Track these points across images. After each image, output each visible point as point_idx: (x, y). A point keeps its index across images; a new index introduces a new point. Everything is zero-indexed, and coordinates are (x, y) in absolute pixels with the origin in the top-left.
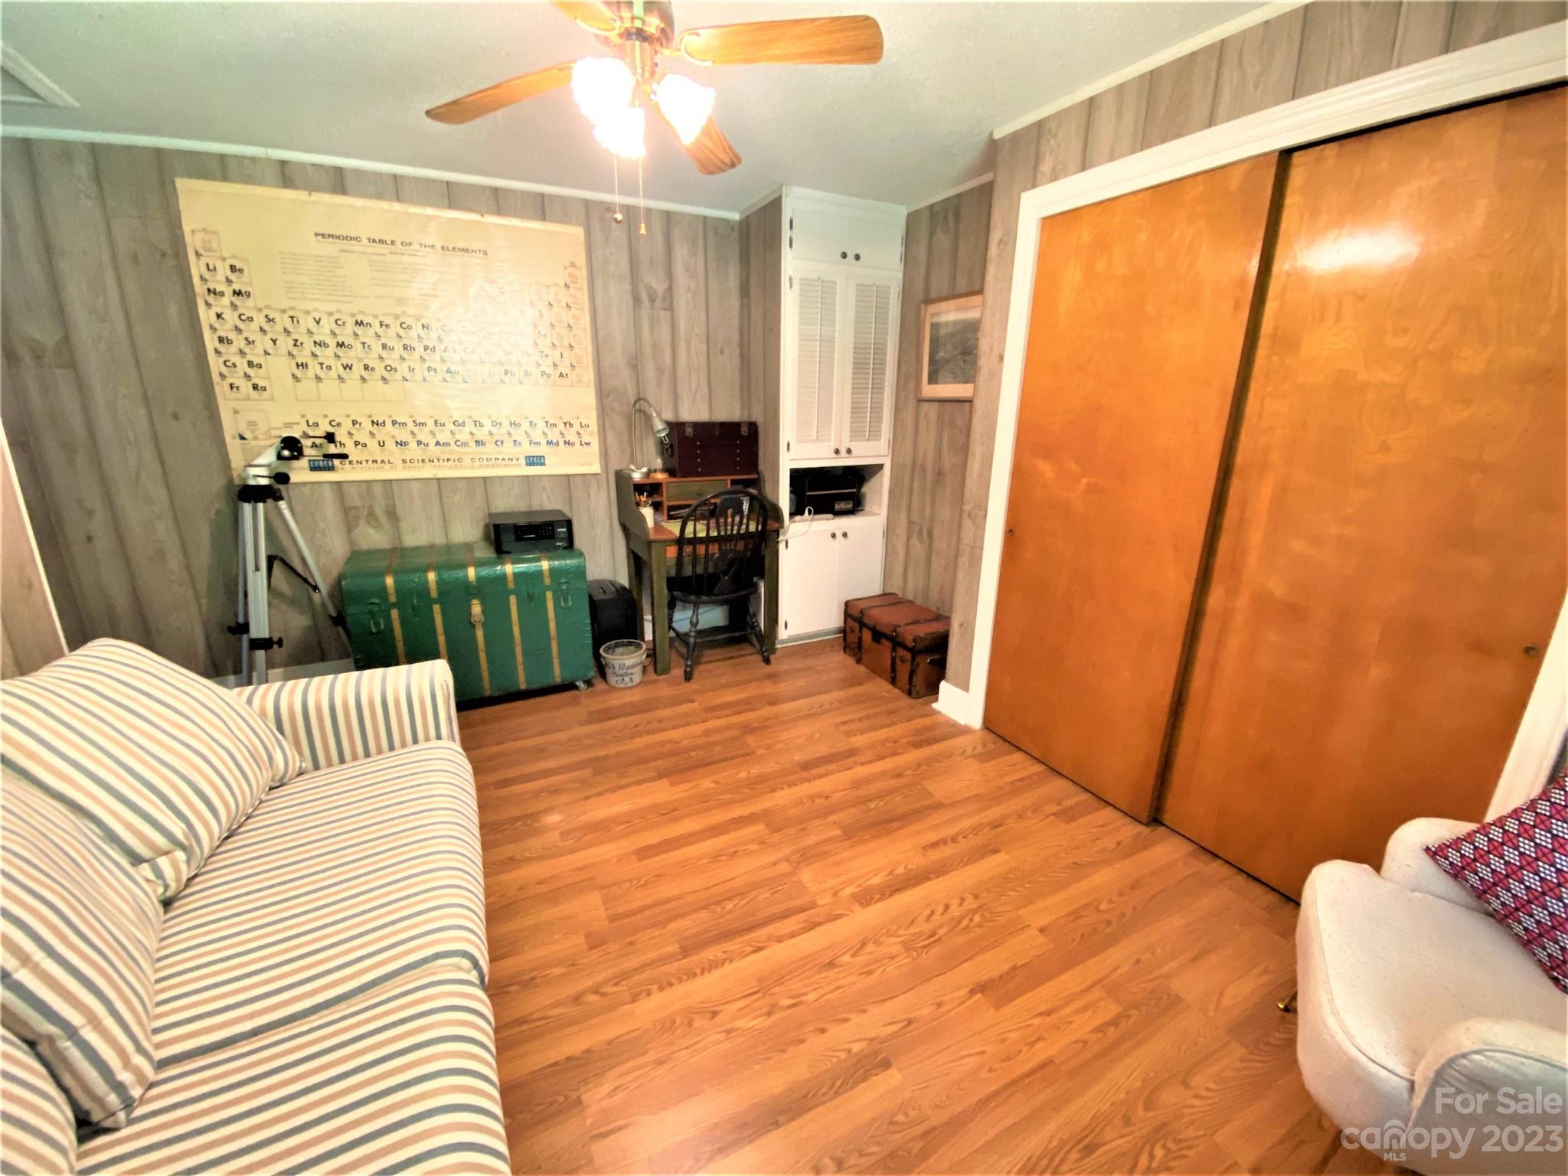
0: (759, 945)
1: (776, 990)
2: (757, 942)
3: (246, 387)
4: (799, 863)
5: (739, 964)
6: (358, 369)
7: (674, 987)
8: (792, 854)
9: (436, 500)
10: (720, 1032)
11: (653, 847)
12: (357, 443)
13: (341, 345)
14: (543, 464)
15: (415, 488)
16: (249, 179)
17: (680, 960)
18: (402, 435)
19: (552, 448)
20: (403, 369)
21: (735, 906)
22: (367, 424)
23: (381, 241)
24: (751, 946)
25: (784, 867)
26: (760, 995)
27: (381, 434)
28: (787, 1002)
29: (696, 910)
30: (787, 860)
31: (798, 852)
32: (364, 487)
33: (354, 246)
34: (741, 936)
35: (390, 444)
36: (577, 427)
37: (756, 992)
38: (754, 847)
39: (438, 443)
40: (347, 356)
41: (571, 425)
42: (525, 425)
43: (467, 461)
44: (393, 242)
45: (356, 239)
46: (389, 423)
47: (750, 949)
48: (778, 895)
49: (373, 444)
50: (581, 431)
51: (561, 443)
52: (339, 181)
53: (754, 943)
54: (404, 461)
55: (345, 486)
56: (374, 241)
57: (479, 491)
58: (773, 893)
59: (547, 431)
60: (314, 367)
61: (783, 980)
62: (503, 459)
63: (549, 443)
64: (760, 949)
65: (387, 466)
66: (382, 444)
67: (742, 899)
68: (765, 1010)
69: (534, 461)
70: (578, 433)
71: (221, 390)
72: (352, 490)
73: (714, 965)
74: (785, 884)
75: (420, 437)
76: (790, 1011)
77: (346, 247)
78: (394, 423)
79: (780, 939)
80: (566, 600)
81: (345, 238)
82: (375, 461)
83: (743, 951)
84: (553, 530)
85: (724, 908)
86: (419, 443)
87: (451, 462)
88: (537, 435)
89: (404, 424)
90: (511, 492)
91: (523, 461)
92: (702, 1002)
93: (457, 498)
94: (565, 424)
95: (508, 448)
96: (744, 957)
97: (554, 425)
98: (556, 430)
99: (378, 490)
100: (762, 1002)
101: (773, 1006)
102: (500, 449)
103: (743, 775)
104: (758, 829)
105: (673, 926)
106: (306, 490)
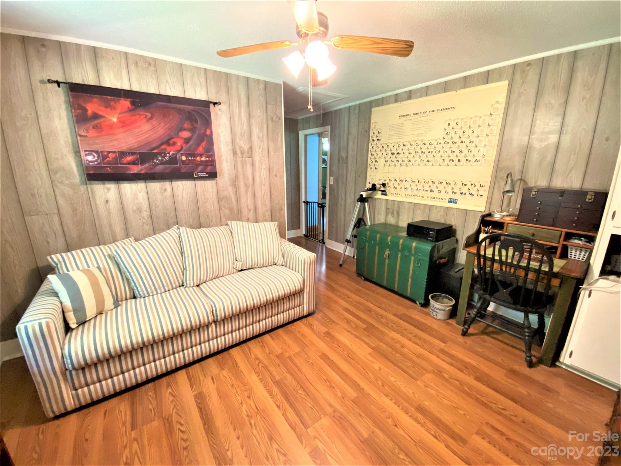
0: (281, 407)
1: (259, 417)
2: (282, 406)
3: (373, 168)
4: (334, 416)
5: (271, 401)
6: (400, 162)
7: (261, 383)
8: (339, 413)
9: (412, 212)
10: (242, 401)
11: (329, 359)
12: (394, 187)
13: (398, 153)
14: (456, 203)
15: (407, 205)
16: (388, 103)
17: (272, 381)
18: (407, 185)
19: (463, 196)
20: (413, 161)
21: (301, 394)
22: (398, 181)
23: (417, 114)
24: (280, 404)
25: (329, 409)
26: (256, 411)
27: (402, 184)
28: (253, 422)
29: (296, 380)
30: (335, 411)
31: (341, 414)
32: (393, 202)
33: (409, 118)
34: (285, 399)
35: (403, 188)
36: (478, 187)
37: (257, 409)
38: (339, 394)
39: (417, 190)
40: (399, 157)
41: (475, 186)
42: (452, 184)
43: (425, 198)
44: (420, 113)
45: (410, 115)
46: (404, 181)
47: (278, 404)
48: (310, 410)
49: (398, 188)
50: (480, 189)
51: (468, 193)
52: (409, 95)
53: (281, 405)
54: (406, 195)
55: (388, 201)
56: (415, 114)
57: (427, 210)
58: (311, 407)
59: (462, 187)
60: (389, 162)
61: (263, 419)
62: (439, 199)
63: (462, 193)
64: (278, 407)
65: (400, 196)
66: (401, 188)
67: (305, 396)
68: (249, 414)
69: (451, 201)
70: (478, 190)
71: (369, 169)
72: (390, 203)
73: (271, 393)
74: (318, 412)
75: (412, 187)
76: (248, 424)
77: (406, 119)
78: (406, 181)
79: (284, 415)
80: (418, 263)
81: (407, 115)
82: (397, 194)
83: (277, 401)
84: (428, 232)
85: (299, 390)
86: (412, 189)
87: (420, 197)
88: (456, 190)
89: (409, 181)
90: (439, 213)
91: (447, 200)
92: (254, 392)
93: (419, 211)
94: (472, 185)
95: (443, 195)
96: (274, 402)
97: (466, 185)
98: (466, 188)
99: (396, 203)
100: (253, 412)
101: (251, 417)
102: (439, 194)
103: (393, 379)
104: (352, 393)
105: (288, 376)
106: (379, 201)
